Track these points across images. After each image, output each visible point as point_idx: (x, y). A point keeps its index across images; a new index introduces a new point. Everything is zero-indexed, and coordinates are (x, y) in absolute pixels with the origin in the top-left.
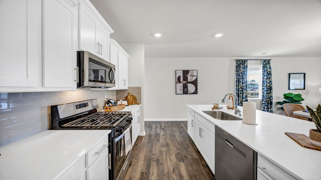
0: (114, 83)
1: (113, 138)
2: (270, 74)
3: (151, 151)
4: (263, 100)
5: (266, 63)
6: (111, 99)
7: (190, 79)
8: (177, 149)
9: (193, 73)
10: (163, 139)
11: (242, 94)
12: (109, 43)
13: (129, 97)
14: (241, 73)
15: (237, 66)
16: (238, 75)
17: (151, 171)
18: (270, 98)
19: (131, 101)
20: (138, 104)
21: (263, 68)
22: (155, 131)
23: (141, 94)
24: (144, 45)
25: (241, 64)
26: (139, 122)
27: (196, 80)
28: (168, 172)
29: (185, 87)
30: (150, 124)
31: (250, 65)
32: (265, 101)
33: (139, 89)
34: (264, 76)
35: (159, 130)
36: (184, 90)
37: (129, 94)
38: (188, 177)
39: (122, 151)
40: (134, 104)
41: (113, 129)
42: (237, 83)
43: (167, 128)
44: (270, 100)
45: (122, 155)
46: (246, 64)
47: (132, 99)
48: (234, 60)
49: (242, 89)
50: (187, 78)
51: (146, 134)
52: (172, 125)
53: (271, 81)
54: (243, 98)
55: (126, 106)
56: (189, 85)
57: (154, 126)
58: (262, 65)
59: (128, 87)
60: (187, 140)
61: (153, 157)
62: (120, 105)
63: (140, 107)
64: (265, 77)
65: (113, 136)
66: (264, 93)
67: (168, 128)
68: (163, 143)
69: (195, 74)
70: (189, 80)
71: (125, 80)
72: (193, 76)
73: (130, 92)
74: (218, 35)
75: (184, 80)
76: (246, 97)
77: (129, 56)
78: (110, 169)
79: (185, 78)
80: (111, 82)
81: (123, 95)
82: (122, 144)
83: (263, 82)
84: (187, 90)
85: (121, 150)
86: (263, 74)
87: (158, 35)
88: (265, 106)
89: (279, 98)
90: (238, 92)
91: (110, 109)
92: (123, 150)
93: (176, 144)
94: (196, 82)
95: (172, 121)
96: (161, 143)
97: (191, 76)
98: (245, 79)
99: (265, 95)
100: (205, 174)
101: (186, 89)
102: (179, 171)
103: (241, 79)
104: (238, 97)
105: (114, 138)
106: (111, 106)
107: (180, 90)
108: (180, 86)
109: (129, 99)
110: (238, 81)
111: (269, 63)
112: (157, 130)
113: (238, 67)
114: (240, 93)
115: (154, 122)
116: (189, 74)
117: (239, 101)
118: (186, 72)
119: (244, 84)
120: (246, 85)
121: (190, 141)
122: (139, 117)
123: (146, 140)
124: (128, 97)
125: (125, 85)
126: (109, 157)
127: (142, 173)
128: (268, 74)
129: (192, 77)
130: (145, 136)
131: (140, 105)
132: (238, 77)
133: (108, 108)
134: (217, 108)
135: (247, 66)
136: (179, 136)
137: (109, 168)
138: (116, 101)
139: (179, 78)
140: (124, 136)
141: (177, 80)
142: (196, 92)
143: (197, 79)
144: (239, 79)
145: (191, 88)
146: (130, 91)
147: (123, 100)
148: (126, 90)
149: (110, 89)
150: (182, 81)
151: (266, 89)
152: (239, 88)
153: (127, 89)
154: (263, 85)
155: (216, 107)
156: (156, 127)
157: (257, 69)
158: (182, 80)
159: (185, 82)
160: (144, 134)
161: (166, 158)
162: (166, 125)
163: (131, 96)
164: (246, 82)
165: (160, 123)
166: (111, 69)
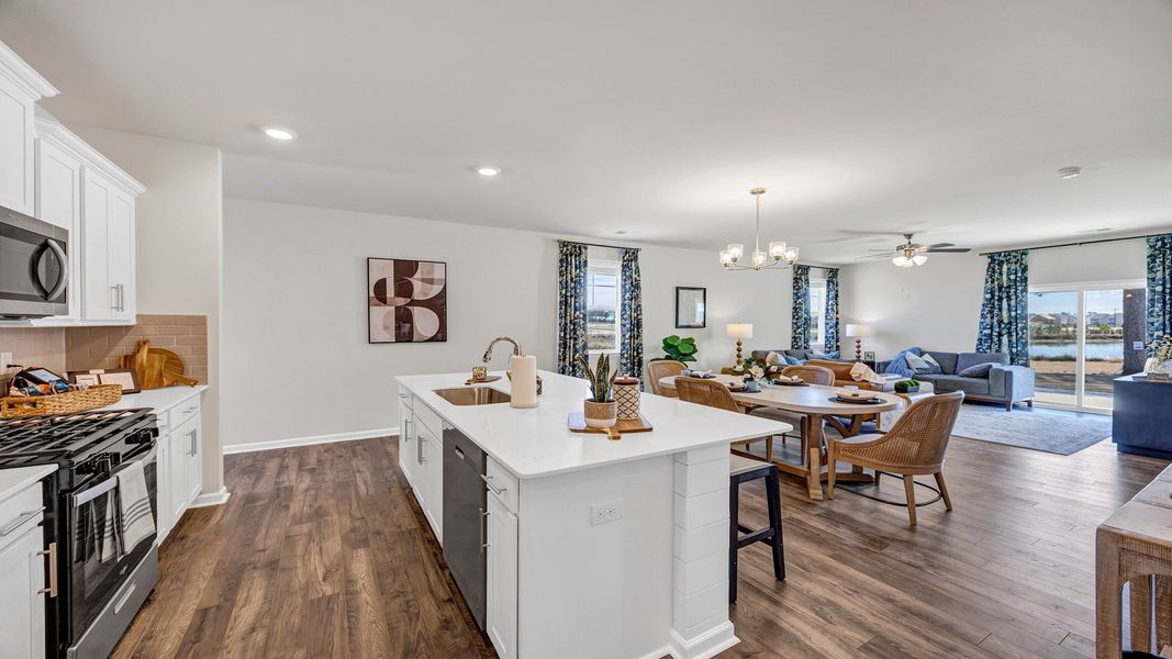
0: (63, 299)
1: (64, 492)
2: (636, 286)
3: (247, 544)
4: (622, 355)
5: (630, 257)
6: (34, 366)
7: (420, 290)
8: (353, 519)
9: (431, 272)
10: (304, 500)
11: (575, 339)
12: (33, 134)
13: (143, 355)
14: (572, 279)
15: (561, 261)
16: (564, 285)
17: (242, 596)
18: (638, 349)
19: (156, 373)
20: (193, 383)
21: (623, 271)
22: (276, 482)
23: (206, 344)
24: (219, 153)
25: (571, 255)
26: (193, 452)
27: (443, 294)
28: (307, 584)
29: (403, 318)
30: (255, 460)
31: (593, 258)
32: (627, 359)
33: (200, 322)
34: (626, 292)
35: (291, 477)
36: (398, 328)
37: (139, 346)
38: (372, 578)
39: (107, 542)
40: (171, 385)
41: (65, 462)
42: (561, 309)
43: (328, 466)
44: (638, 353)
45: (107, 554)
46: (583, 256)
47: (157, 365)
48: (554, 241)
49: (574, 325)
50: (410, 287)
51: (229, 500)
52: (350, 454)
53: (639, 306)
54: (576, 351)
55: (125, 393)
56: (417, 311)
57: (272, 466)
58: (621, 263)
59: (137, 316)
60: (393, 490)
61: (255, 558)
62: (90, 387)
63: (203, 393)
64: (628, 295)
65: (64, 486)
66: (624, 336)
67: (332, 465)
68: (302, 512)
69: (438, 274)
70: (417, 295)
71: (119, 288)
72: (431, 281)
73: (147, 338)
74: (488, 172)
75: (398, 294)
76: (585, 347)
77: (142, 189)
78: (54, 594)
79: (404, 289)
80: (46, 296)
81: (109, 351)
82: (108, 517)
83: (624, 305)
84: (412, 327)
85: (101, 538)
86: (624, 286)
87: (279, 135)
88: (627, 370)
89: (656, 349)
90: (565, 334)
91: (34, 404)
92: (114, 539)
93: (355, 505)
94: (442, 302)
95: (353, 441)
96: (295, 515)
97: (423, 280)
98: (582, 298)
99: (627, 341)
100: (425, 558)
101: (408, 325)
102: (346, 570)
103: (571, 296)
104: (565, 348)
105: (72, 490)
106: (42, 394)
107: (385, 328)
108: (384, 315)
109: (142, 365)
110: (565, 303)
111: (636, 259)
112: (284, 477)
113: (564, 261)
114: (568, 336)
115: (271, 454)
116: (418, 275)
117: (567, 360)
118: (405, 269)
119: (578, 313)
120: (585, 315)
121: (404, 489)
122: (193, 434)
123: (228, 517)
124: (138, 357)
125: (120, 307)
126: (47, 557)
127: (203, 613)
128: (633, 288)
129: (428, 286)
130: (228, 504)
131: (199, 388)
132: (564, 291)
133: (21, 403)
134: (482, 381)
135: (586, 262)
136: (369, 482)
137: (47, 594)
138: (69, 373)
139: (380, 286)
140: (117, 489)
141: (372, 294)
142: (441, 336)
143: (444, 292)
144: (566, 296)
145: (425, 321)
146: (150, 332)
147: (107, 372)
148: (127, 328)
149: (36, 323)
150: (393, 295)
151: (628, 326)
152: (566, 324)
153: (134, 322)
154: (622, 316)
155: (479, 378)
156: (283, 468)
157: (609, 272)
158: (390, 292)
159: (401, 301)
160: (220, 497)
161: (306, 550)
162: (328, 456)
163: (151, 351)
164: (585, 308)
165: (301, 452)
166: (45, 246)
